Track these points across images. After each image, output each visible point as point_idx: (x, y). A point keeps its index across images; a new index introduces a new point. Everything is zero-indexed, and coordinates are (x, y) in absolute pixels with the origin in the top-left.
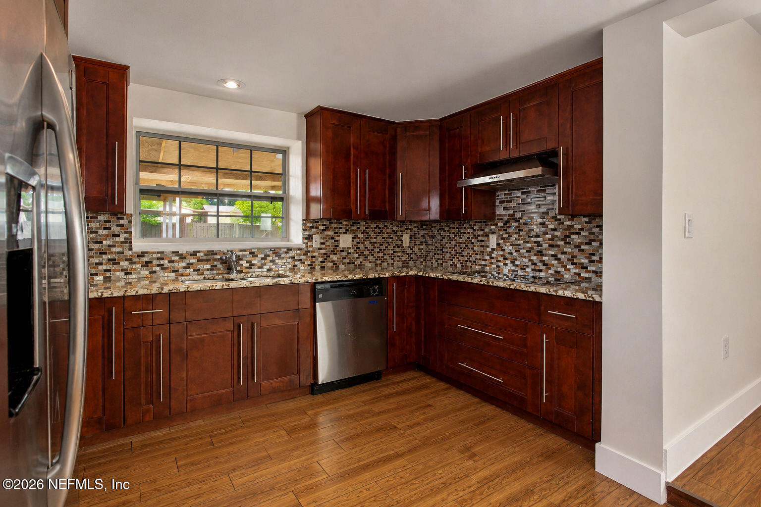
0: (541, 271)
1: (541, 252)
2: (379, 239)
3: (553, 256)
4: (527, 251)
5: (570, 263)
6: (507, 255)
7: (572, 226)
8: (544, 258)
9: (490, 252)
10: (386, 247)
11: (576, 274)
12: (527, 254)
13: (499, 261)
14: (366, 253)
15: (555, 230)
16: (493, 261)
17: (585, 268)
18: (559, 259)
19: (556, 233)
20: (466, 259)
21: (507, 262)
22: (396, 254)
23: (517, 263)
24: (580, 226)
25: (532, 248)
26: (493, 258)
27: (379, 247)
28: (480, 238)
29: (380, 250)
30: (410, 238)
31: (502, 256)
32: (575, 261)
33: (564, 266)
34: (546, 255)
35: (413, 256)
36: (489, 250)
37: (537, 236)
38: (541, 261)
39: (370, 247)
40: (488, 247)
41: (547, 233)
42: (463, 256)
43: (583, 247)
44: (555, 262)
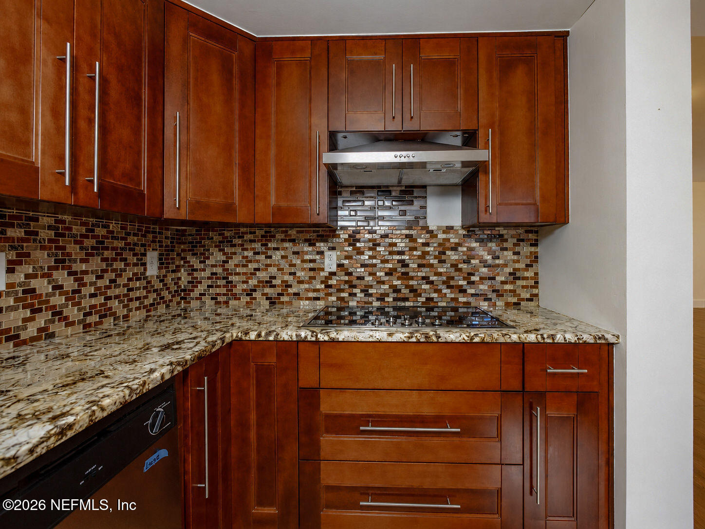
0: (406, 299)
1: (407, 274)
2: (96, 263)
3: (423, 278)
4: (386, 274)
5: (444, 287)
6: (355, 282)
7: (448, 240)
8: (411, 283)
9: (326, 277)
10: (111, 281)
11: (452, 299)
12: (387, 278)
13: (343, 291)
14: (58, 300)
15: (426, 244)
16: (331, 290)
17: (462, 291)
18: (432, 283)
19: (428, 249)
20: (279, 290)
21: (355, 291)
22: (132, 295)
23: (371, 291)
24: (457, 241)
25: (395, 270)
26: (330, 286)
27: (95, 283)
28: (307, 257)
29: (97, 289)
30: (160, 259)
31: (346, 282)
32: (452, 283)
33: (438, 291)
34: (412, 278)
35: (165, 293)
36: (325, 274)
37: (401, 253)
38: (407, 287)
39: (69, 284)
40: (323, 270)
41: (415, 249)
42: (274, 286)
43: (460, 266)
44: (426, 287)
